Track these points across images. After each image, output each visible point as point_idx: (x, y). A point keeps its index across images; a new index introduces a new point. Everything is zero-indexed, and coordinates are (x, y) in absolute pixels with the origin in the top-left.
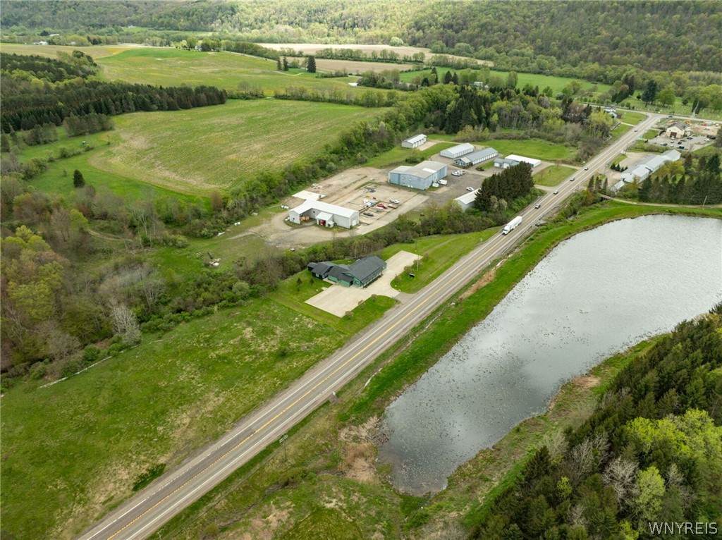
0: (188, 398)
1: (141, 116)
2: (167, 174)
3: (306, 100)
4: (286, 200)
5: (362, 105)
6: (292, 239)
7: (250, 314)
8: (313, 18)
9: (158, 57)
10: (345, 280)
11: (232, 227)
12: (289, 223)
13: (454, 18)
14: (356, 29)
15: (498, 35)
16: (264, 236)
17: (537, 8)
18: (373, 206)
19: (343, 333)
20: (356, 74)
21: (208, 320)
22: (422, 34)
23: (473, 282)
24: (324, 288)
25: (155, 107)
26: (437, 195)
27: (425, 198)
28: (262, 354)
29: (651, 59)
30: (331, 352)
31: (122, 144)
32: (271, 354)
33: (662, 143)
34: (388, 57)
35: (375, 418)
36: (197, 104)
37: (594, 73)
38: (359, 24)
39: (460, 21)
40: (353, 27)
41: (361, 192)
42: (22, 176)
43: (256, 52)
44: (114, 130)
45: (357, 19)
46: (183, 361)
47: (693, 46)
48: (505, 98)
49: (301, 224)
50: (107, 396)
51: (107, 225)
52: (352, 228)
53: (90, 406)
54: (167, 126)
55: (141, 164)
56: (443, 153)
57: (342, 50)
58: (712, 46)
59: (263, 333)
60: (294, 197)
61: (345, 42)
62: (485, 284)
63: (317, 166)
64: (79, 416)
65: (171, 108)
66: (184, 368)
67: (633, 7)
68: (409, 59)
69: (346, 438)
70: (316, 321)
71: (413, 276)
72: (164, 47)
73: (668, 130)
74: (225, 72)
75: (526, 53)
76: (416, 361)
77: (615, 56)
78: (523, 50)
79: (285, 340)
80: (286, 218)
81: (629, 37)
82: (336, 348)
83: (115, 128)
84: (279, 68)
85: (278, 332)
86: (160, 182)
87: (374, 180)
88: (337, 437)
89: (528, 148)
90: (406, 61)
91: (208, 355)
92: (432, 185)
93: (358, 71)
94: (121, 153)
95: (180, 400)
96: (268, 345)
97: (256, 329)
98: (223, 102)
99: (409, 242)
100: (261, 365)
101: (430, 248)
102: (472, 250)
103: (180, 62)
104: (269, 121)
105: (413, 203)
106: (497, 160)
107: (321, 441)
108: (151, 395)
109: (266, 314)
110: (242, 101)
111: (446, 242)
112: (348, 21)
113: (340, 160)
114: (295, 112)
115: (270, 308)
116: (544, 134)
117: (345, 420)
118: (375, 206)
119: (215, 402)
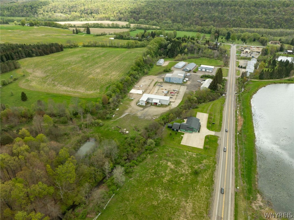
0: (174, 208)
1: (28, 59)
2: (65, 88)
3: (98, 47)
4: (129, 95)
6: (148, 114)
7: (163, 155)
8: (72, 10)
9: (9, 30)
10: (189, 130)
11: (116, 111)
12: (140, 106)
13: (135, 9)
14: (93, 14)
15: (156, 16)
16: (135, 114)
17: (167, 5)
19: (211, 157)
20: (109, 34)
21: (146, 163)
22: (123, 16)
23: (236, 122)
24: (182, 136)
26: (189, 85)
27: (186, 87)
28: (187, 175)
30: (214, 167)
31: (30, 75)
32: (190, 174)
34: (115, 26)
35: (259, 195)
38: (94, 12)
39: (138, 10)
40: (91, 13)
41: (157, 87)
43: (56, 26)
45: (92, 10)
46: (153, 187)
49: (146, 106)
51: (57, 120)
52: (169, 105)
54: (47, 64)
55: (48, 85)
56: (176, 66)
57: (94, 24)
58: (235, 18)
59: (177, 163)
60: (131, 93)
62: (242, 122)
63: (132, 77)
65: (41, 55)
66: (157, 191)
67: (203, 4)
68: (124, 27)
69: (257, 208)
70: (194, 152)
71: (214, 124)
72: (6, 25)
73: (245, 50)
74: (49, 36)
75: (169, 22)
76: (251, 164)
77: (203, 23)
79: (190, 165)
80: (137, 103)
81: (206, 15)
82: (215, 164)
83: (21, 67)
84: (74, 33)
85: (183, 162)
86: (65, 93)
87: (157, 81)
88: (253, 209)
89: (203, 61)
90: (123, 27)
91: (162, 181)
92: (183, 81)
93: (109, 33)
94: (34, 80)
95: (172, 210)
96: (185, 170)
97: (172, 162)
98: (62, 50)
99: (196, 108)
100: (191, 181)
101: (207, 109)
102: (223, 108)
103: (22, 32)
104: (92, 58)
105: (183, 90)
106: (199, 67)
107: (250, 213)
108: (155, 211)
109: (170, 154)
110: (70, 49)
111: (211, 106)
112: (88, 11)
113: (138, 73)
114: (100, 53)
115: (169, 150)
116: (205, 55)
117: (250, 199)
118: (169, 93)
119: (189, 206)
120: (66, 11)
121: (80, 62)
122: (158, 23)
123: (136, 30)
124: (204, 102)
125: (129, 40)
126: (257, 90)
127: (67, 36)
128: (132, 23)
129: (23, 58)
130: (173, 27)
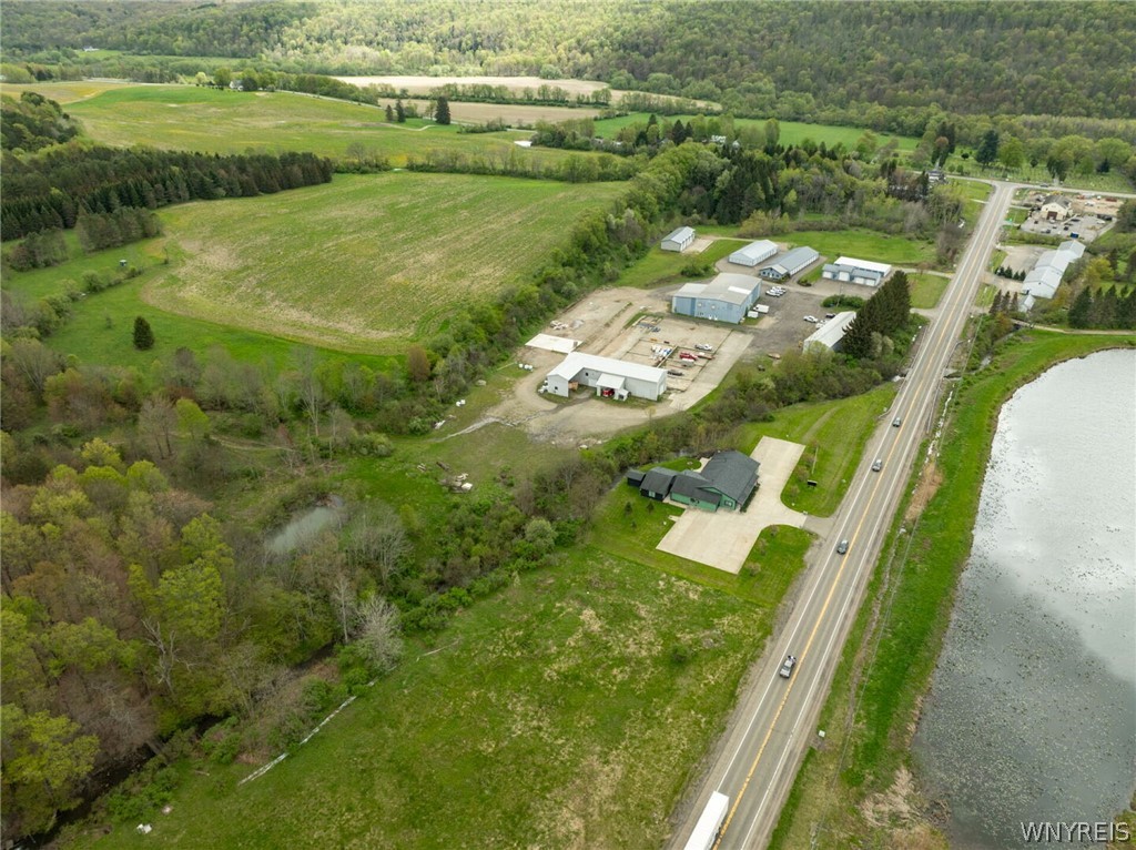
0: (551, 773)
1: (199, 208)
2: (294, 314)
3: (463, 173)
4: (520, 354)
5: (560, 179)
6: (569, 428)
7: (574, 581)
8: (406, 34)
9: (170, 102)
10: (704, 500)
11: (452, 409)
12: (547, 396)
13: (639, 34)
14: (482, 52)
15: (715, 61)
16: (519, 424)
17: (767, 18)
18: (670, 357)
19: (759, 606)
20: (517, 126)
21: (504, 601)
22: (590, 59)
23: (910, 486)
24: (674, 518)
25: (221, 191)
26: (764, 331)
27: (749, 338)
28: (639, 662)
29: (955, 96)
30: (758, 646)
31: (188, 261)
32: (656, 661)
33: (1044, 230)
34: (551, 97)
35: (904, 771)
36: (289, 184)
37: (882, 119)
38: (485, 43)
39: (649, 38)
40: (475, 47)
41: (637, 332)
42: (37, 333)
43: (336, 91)
44: (164, 235)
45: (479, 35)
46: (499, 692)
47: (1012, 76)
48: (793, 163)
49: (570, 397)
50: (390, 788)
51: (231, 421)
52: (660, 399)
53: (366, 816)
54: (256, 226)
55: (241, 299)
56: (734, 257)
57: (475, 87)
58: (1039, 76)
59: (619, 616)
60: (530, 348)
61: (467, 73)
62: (933, 490)
63: (548, 288)
64: (355, 841)
65: (247, 192)
66: (509, 707)
67: (913, 17)
68: (585, 100)
69: (877, 820)
70: (697, 584)
71: (814, 484)
72: (166, 84)
73: (1044, 208)
74: (301, 126)
75: (764, 88)
76: (913, 652)
77: (900, 92)
78: (760, 84)
79: (664, 629)
80: (539, 387)
81: (917, 63)
82: (764, 637)
83: (165, 233)
84: (390, 118)
85: (643, 614)
86: (290, 332)
87: (645, 309)
88: (862, 821)
89: (855, 244)
90: (581, 103)
91: (541, 674)
92: (746, 314)
93: (520, 121)
94: (195, 279)
95: (539, 779)
96: (642, 643)
97: (601, 611)
98: (327, 180)
99: (765, 420)
100: (650, 685)
101: (807, 429)
102: (876, 427)
103: (213, 109)
104: (426, 212)
105: (734, 348)
106: (826, 267)
107: (842, 835)
108: (477, 775)
109: (602, 578)
110: (357, 177)
111: (826, 416)
112: (464, 39)
113: (579, 277)
114: (459, 194)
115: (603, 564)
116: (869, 220)
117: (858, 784)
118: (676, 357)
119: (608, 776)
120: (386, 38)
121: (377, 223)
122: (722, 88)
123: (626, 115)
124: (802, 400)
125: (587, 150)
126: (1044, 369)
127: (360, 129)
128: (619, 87)
129: (180, 203)
130: (774, 108)
